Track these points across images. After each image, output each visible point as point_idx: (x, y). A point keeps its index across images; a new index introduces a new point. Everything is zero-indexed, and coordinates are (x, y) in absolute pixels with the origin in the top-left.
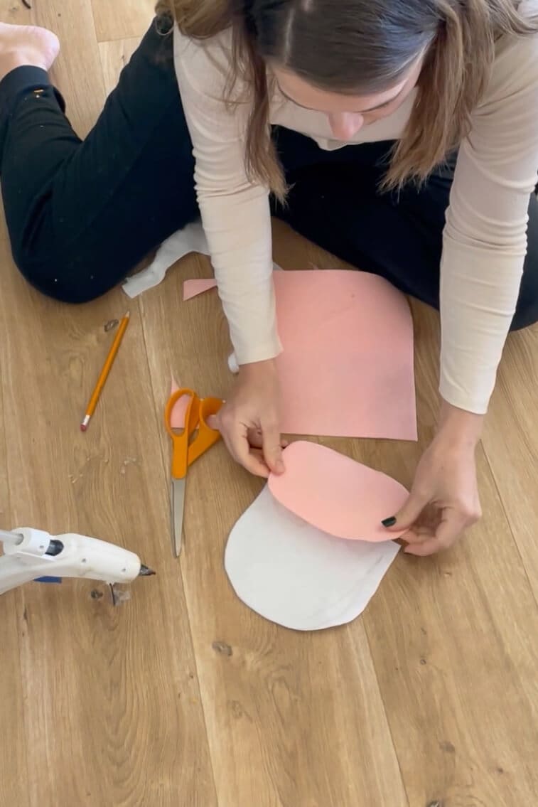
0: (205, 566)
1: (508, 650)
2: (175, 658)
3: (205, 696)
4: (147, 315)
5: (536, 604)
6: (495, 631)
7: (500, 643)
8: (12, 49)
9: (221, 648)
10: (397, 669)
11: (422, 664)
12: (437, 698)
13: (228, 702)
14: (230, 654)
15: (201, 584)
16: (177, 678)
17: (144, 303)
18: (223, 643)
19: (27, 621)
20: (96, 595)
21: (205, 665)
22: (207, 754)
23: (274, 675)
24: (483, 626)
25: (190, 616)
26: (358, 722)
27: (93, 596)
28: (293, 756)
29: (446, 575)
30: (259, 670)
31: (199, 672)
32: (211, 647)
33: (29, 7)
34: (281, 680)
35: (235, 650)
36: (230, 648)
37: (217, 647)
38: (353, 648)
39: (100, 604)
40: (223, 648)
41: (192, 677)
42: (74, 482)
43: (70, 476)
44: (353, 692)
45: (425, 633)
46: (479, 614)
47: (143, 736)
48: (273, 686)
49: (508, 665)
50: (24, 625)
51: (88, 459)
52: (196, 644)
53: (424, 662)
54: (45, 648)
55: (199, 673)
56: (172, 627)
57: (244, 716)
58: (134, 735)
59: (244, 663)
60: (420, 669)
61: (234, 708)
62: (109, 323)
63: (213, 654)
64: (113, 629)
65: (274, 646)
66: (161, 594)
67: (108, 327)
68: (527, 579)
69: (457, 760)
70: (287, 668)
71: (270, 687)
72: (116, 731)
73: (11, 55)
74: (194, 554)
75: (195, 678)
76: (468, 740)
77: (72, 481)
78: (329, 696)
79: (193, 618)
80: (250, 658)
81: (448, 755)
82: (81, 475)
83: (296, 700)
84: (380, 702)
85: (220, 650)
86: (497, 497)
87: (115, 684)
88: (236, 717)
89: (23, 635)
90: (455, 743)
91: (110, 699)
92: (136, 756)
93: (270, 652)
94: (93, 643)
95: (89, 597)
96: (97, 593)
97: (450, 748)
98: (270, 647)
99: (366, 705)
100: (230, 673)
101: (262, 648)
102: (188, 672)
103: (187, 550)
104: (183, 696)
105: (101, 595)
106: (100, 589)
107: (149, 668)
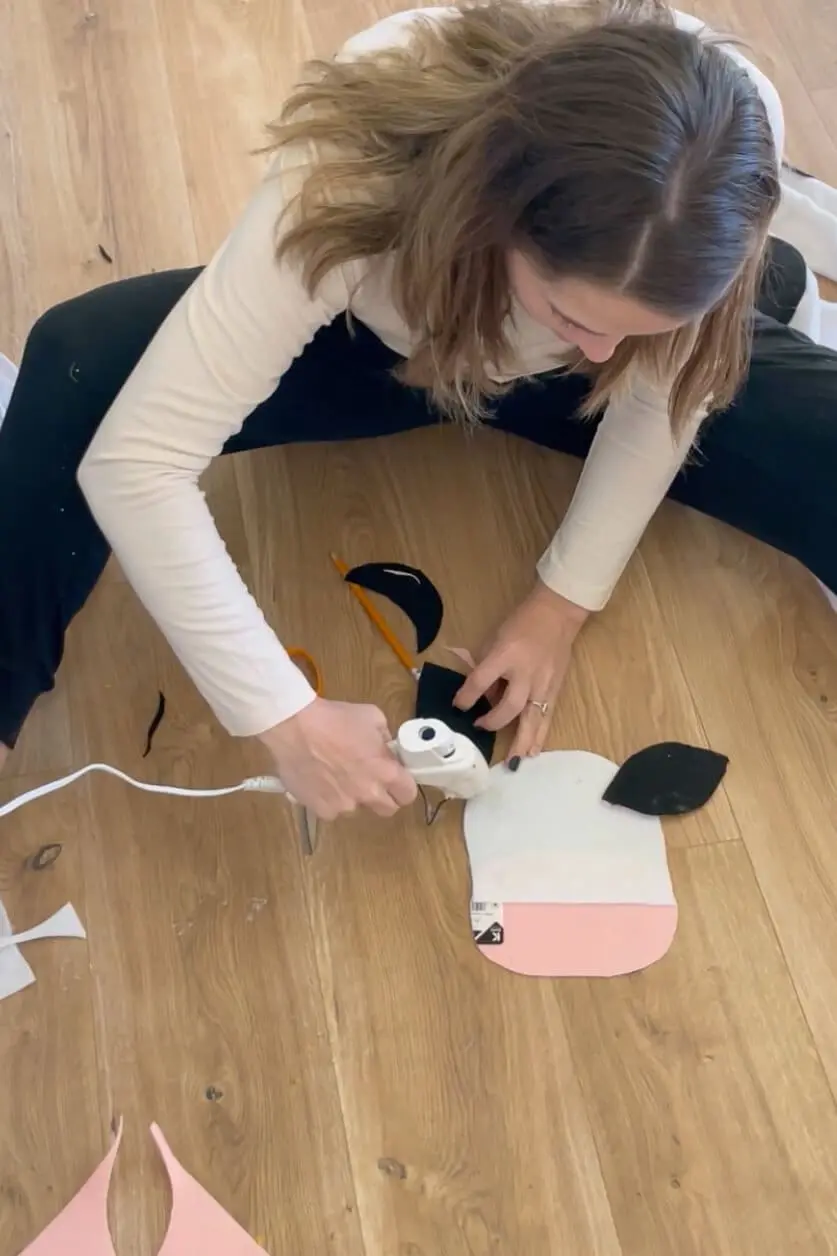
0: (367, 1052)
1: (795, 1165)
2: (325, 1184)
3: (369, 1236)
5: (834, 1101)
6: (775, 1138)
7: (783, 1153)
9: (391, 1168)
10: (639, 1194)
11: (673, 1186)
12: (695, 1235)
13: (401, 1245)
14: (403, 1176)
15: (361, 1077)
16: (329, 1211)
18: (393, 1161)
20: (213, 1096)
21: (368, 1191)
23: (465, 1205)
24: (759, 1130)
25: (347, 1123)
27: (209, 1095)
29: (706, 1060)
30: (444, 1199)
31: (361, 1200)
32: (376, 1168)
33: (109, 259)
34: (476, 1212)
35: (410, 1171)
36: (403, 1169)
37: (384, 1167)
38: (576, 1165)
39: (218, 1109)
40: (393, 1168)
41: (350, 1209)
42: (180, 934)
43: (174, 926)
44: (579, 1228)
45: (676, 1141)
46: (754, 1115)
48: (465, 1222)
49: (795, 1185)
51: (200, 901)
52: (354, 1162)
53: (676, 1183)
54: (142, 1172)
55: (359, 1203)
56: (320, 1139)
59: (423, 1188)
60: (673, 1194)
61: (409, 1253)
63: (378, 1175)
64: (237, 1144)
65: (465, 1165)
66: (305, 1092)
68: (820, 1065)
70: (482, 1194)
71: (460, 1223)
74: (350, 1033)
75: (353, 1210)
77: (177, 932)
78: (543, 1233)
79: (351, 1126)
80: (432, 1182)
82: (190, 925)
83: (497, 1241)
85: (388, 1171)
86: (778, 948)
93: (459, 1173)
94: (210, 1164)
95: (204, 1099)
96: (214, 1091)
98: (458, 1167)
99: (595, 1244)
100: (403, 1203)
101: (448, 1167)
102: (344, 1203)
103: (341, 1029)
104: (338, 1236)
105: (220, 1095)
106: (219, 1086)
107: (289, 1199)
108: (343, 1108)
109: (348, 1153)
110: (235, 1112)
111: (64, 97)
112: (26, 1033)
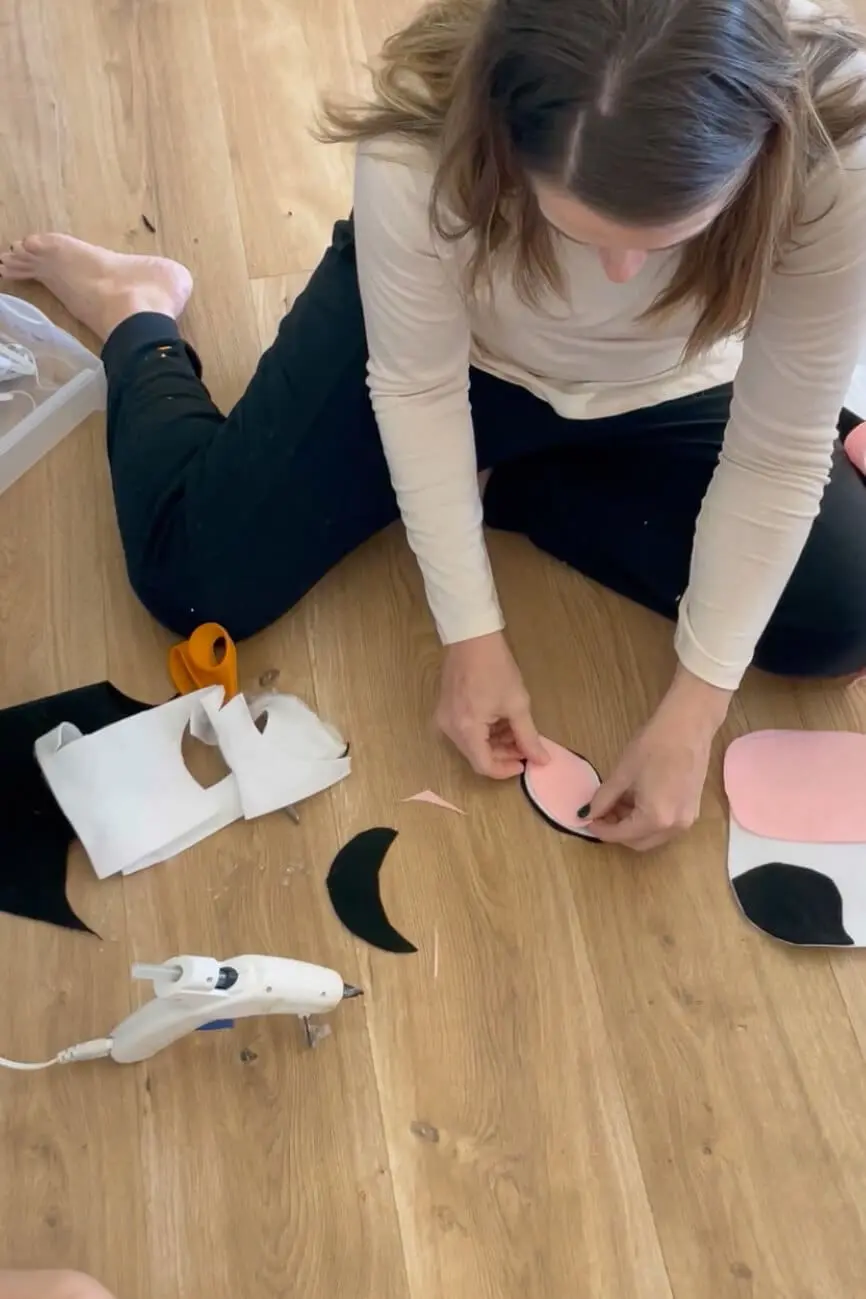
0: (401, 1014)
1: (827, 1133)
2: (358, 1147)
3: (401, 1200)
4: (318, 662)
5: (864, 1061)
6: (809, 1109)
7: (815, 1122)
8: (127, 289)
9: (424, 1131)
10: (670, 1161)
11: (705, 1153)
12: (726, 1201)
13: (433, 1208)
14: (436, 1139)
15: (395, 1040)
16: (362, 1173)
17: (314, 643)
18: (427, 1125)
19: (151, 1095)
20: (248, 1058)
21: (400, 1155)
22: (404, 1283)
23: (499, 1169)
24: (791, 1098)
25: (380, 1087)
26: (616, 1237)
27: (244, 1058)
28: (524, 1283)
29: (740, 1029)
30: (476, 1162)
31: (393, 1163)
32: (409, 1132)
33: (152, 230)
34: (507, 1176)
35: (443, 1134)
36: (436, 1131)
37: (416, 1130)
38: (608, 1129)
39: (253, 1070)
40: (426, 1132)
41: (383, 1172)
42: (216, 897)
43: (209, 890)
45: (709, 1109)
46: (786, 1082)
48: (496, 1183)
49: (827, 1155)
50: (147, 1099)
51: (236, 866)
53: (708, 1151)
54: (176, 1131)
55: (392, 1166)
56: (354, 1102)
57: (455, 1225)
58: (301, 1254)
59: (455, 1152)
60: (704, 1161)
61: (440, 1215)
62: (267, 674)
63: (412, 1139)
64: (272, 1105)
65: (497, 1128)
66: (339, 1053)
67: (265, 679)
69: (755, 1290)
70: (516, 1159)
71: (492, 1187)
72: (275, 1249)
73: (125, 298)
74: (384, 999)
75: (386, 1172)
76: (770, 1260)
77: (212, 897)
78: (574, 1199)
80: (465, 1147)
81: (742, 1282)
82: (226, 889)
83: (529, 1205)
84: (648, 1206)
85: (421, 1134)
87: (274, 1183)
88: (444, 1230)
89: (145, 1112)
90: (753, 1263)
91: (267, 1204)
92: (305, 1282)
93: (493, 1136)
94: (244, 1125)
95: (239, 1060)
96: (249, 1053)
97: (744, 1272)
98: (491, 1130)
99: (627, 1211)
100: (435, 1168)
101: (481, 1130)
102: (376, 1165)
104: (370, 1199)
105: (255, 1056)
106: (253, 1049)
107: (322, 1160)
109: (381, 1116)
110: (269, 1073)
111: (109, 67)
112: (63, 994)
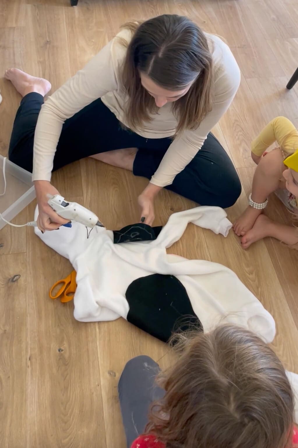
0: (107, 338)
2: (92, 378)
3: (104, 394)
9: (111, 373)
13: (113, 396)
14: (115, 376)
15: (105, 346)
16: (92, 386)
18: (112, 371)
19: (30, 361)
20: (61, 351)
21: (104, 380)
25: (99, 360)
27: (59, 350)
31: (102, 383)
32: (107, 373)
35: (117, 374)
36: (115, 373)
37: (109, 373)
39: (62, 355)
41: (99, 385)
47: (76, 411)
50: (29, 363)
52: (101, 371)
54: (37, 373)
55: (101, 384)
56: (91, 364)
58: (73, 410)
63: (108, 375)
64: (67, 365)
66: (88, 350)
72: (65, 409)
75: (100, 386)
79: (101, 362)
85: (111, 375)
87: (66, 388)
88: (116, 403)
89: (28, 367)
91: (63, 395)
92: (73, 419)
94: (58, 370)
95: (58, 351)
96: (61, 349)
102: (97, 384)
103: (100, 333)
104: (95, 394)
105: (62, 350)
106: (62, 348)
107: (81, 382)
108: (99, 356)
109: (99, 368)
110: (67, 355)
111: (39, 62)
112: (5, 331)
